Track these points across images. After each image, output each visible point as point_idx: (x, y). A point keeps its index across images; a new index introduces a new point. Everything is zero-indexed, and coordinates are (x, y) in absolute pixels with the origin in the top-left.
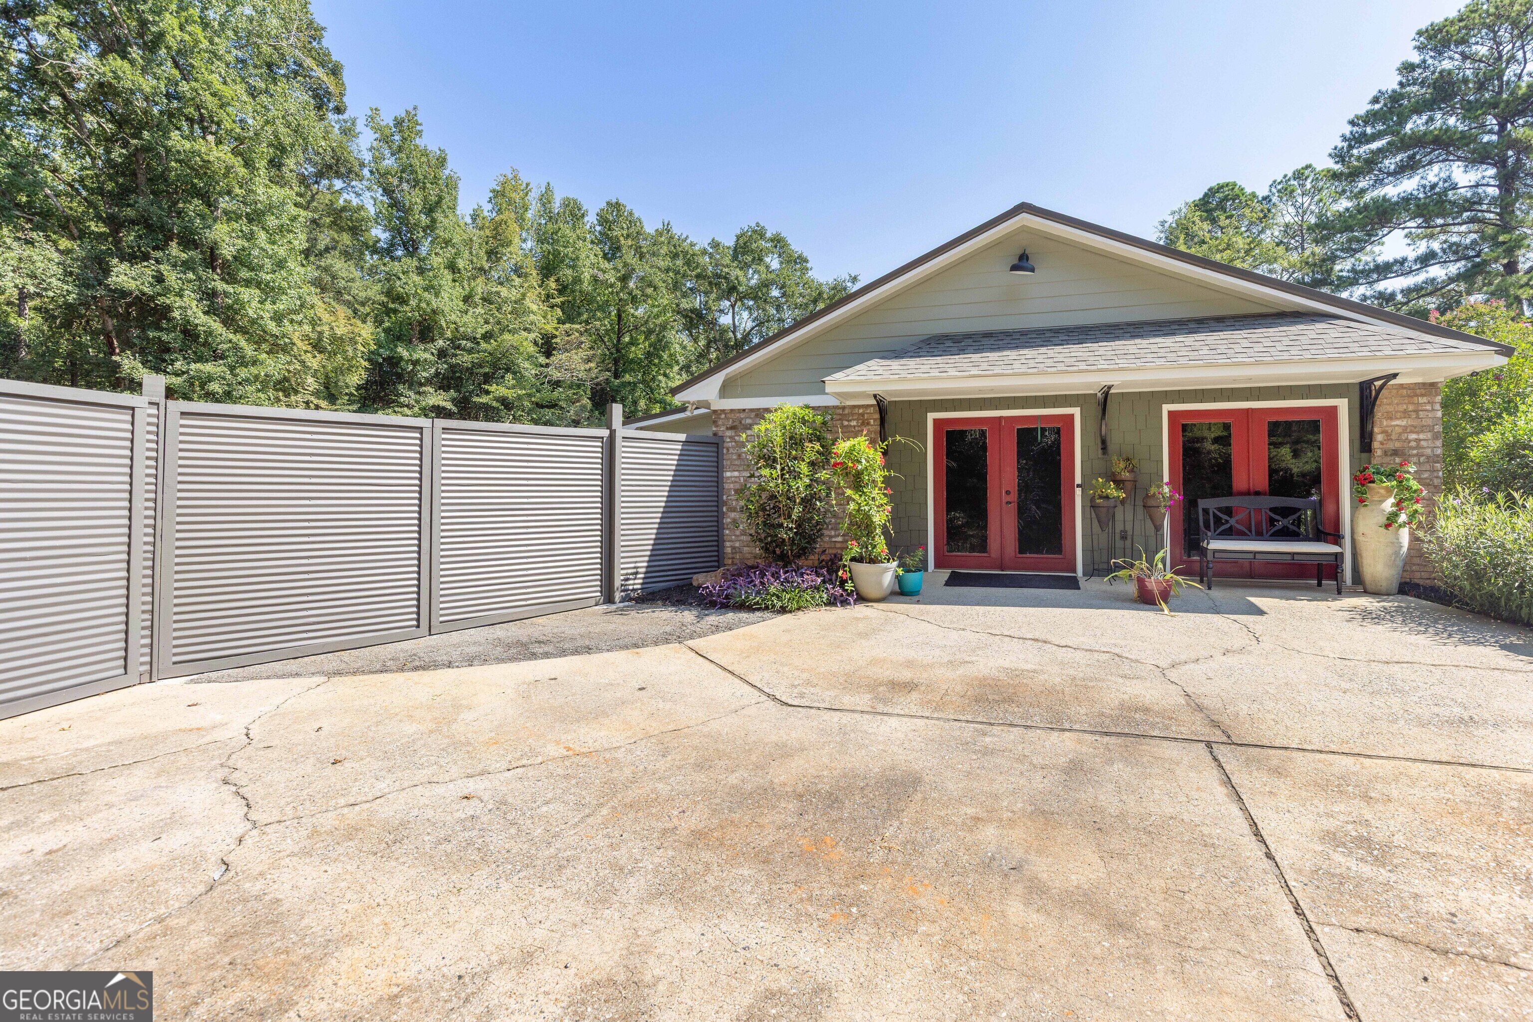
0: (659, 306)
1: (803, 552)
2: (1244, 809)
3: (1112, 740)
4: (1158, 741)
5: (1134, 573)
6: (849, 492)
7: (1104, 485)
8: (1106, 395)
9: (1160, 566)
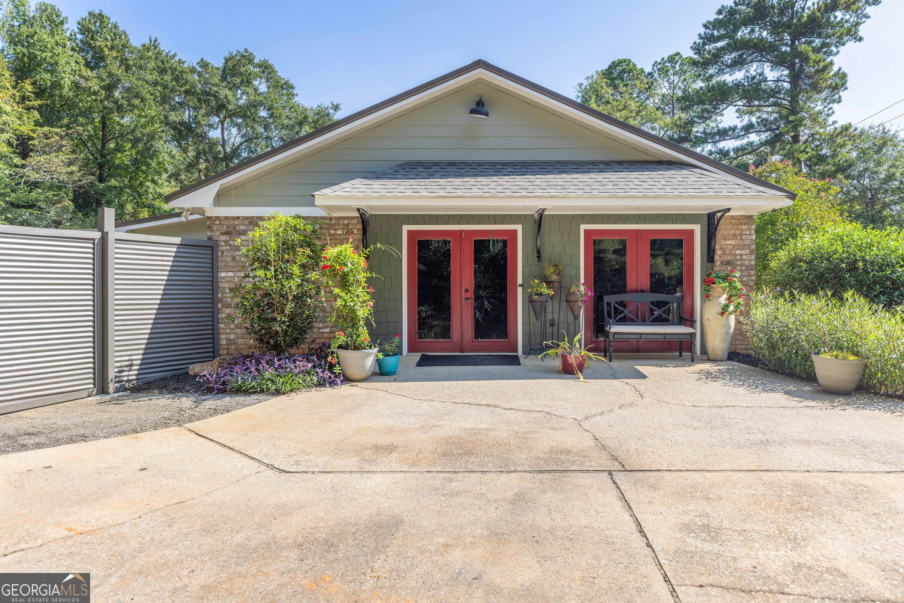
0: (146, 116)
1: (295, 342)
2: (633, 515)
3: (545, 476)
4: (576, 474)
5: (560, 351)
6: (336, 291)
7: (539, 285)
8: (541, 216)
9: (578, 345)
